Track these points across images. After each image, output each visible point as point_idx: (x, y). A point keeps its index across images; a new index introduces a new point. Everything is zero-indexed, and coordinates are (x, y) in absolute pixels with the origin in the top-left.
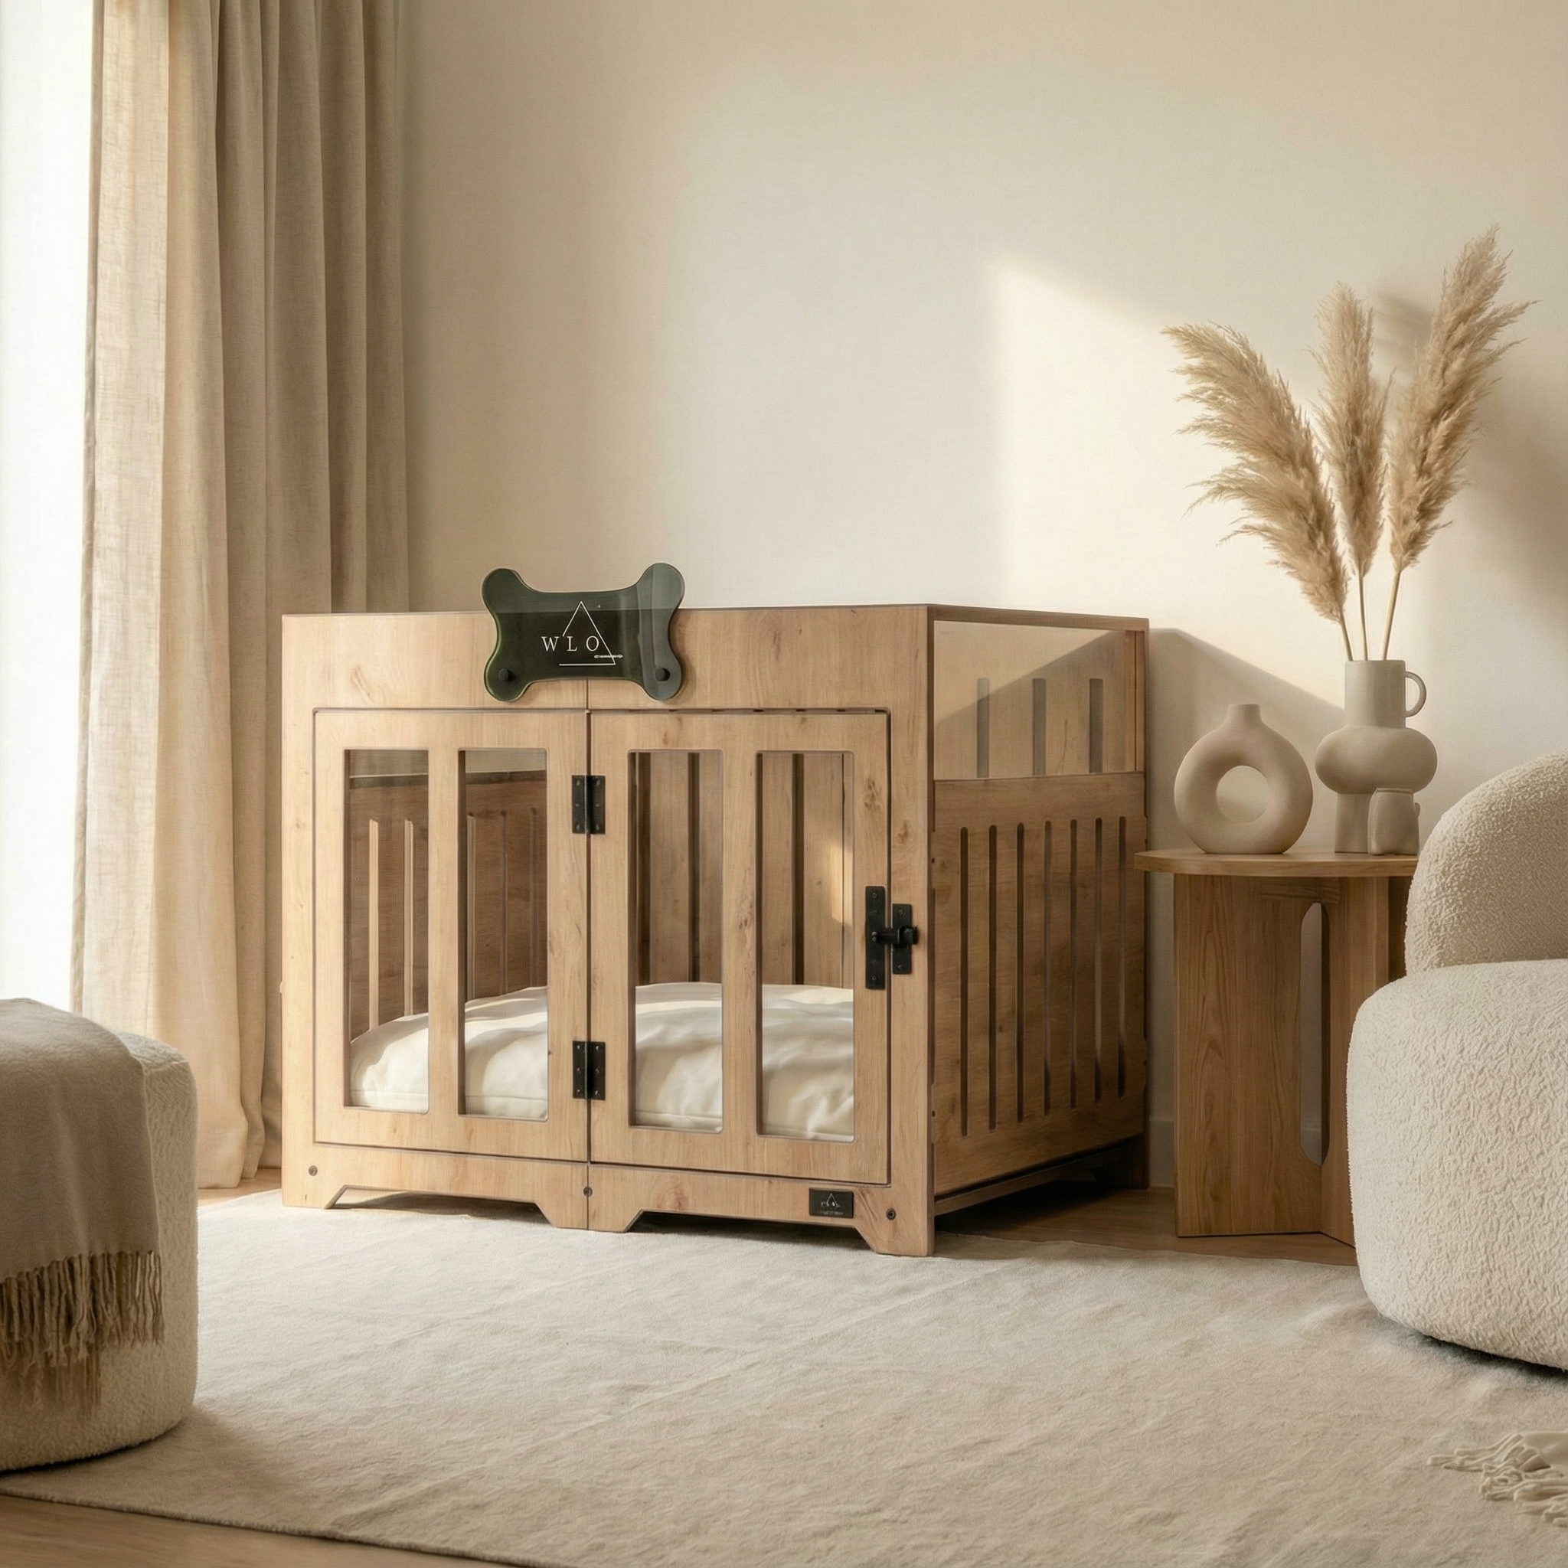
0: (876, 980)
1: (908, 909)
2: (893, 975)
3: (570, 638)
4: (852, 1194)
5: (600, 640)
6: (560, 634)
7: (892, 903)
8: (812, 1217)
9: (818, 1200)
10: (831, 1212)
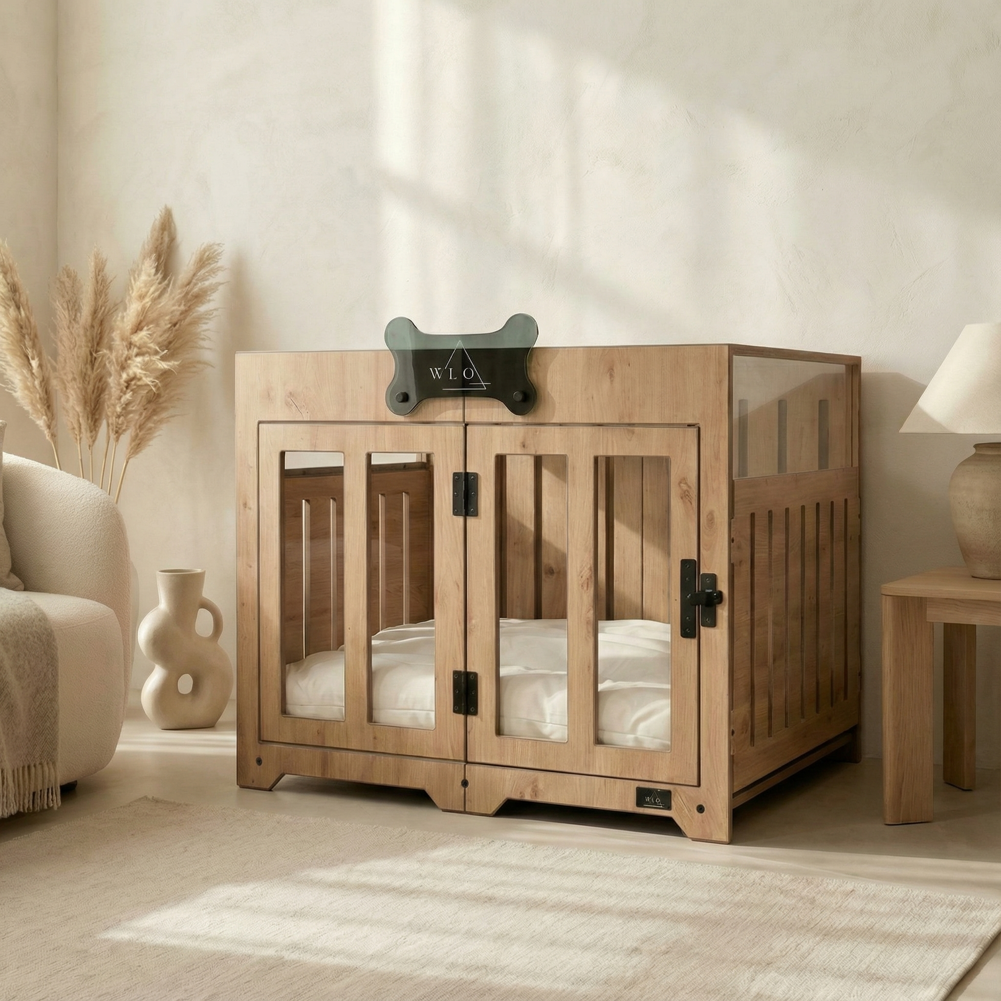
0: (689, 630)
1: (713, 578)
2: (701, 627)
3: (451, 369)
4: (669, 792)
5: (475, 372)
6: (443, 367)
7: (701, 573)
8: (639, 808)
9: (643, 795)
10: (654, 805)
